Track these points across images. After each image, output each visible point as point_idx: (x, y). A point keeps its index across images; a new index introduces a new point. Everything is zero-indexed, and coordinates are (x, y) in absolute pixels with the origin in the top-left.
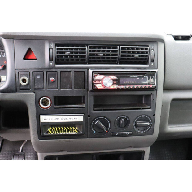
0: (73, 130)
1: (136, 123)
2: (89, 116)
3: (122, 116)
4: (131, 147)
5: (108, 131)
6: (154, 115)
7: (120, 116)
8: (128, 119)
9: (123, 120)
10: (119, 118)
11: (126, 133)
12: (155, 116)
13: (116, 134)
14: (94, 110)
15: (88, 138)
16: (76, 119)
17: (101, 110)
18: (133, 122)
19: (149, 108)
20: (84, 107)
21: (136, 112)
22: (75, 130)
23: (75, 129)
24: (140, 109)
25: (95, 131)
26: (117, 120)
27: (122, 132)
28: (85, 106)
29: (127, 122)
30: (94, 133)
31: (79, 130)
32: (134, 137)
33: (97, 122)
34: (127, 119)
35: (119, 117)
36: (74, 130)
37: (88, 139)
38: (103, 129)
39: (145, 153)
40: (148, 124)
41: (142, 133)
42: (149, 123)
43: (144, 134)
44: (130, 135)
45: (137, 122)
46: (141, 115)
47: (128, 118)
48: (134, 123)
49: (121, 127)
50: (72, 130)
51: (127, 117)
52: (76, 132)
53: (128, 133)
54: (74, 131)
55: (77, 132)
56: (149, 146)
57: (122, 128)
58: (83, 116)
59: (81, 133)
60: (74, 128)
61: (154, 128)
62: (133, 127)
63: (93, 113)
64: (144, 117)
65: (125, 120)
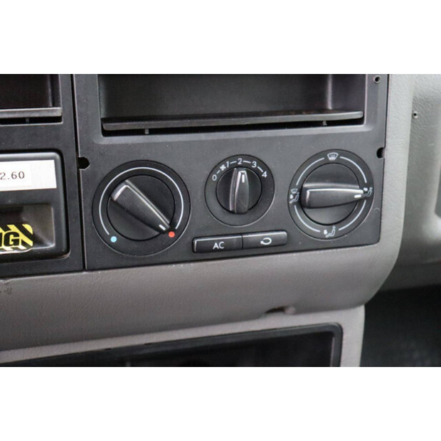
0: (12, 237)
1: (302, 191)
2: (83, 163)
3: (235, 157)
4: (280, 310)
5: (178, 233)
6: (380, 153)
7: (230, 158)
8: (265, 175)
9: (242, 176)
10: (223, 168)
11: (262, 238)
12: (386, 154)
13: (216, 246)
14: (106, 133)
15: (84, 269)
16: (21, 175)
17: (140, 132)
18: (290, 187)
19: (358, 121)
20: (58, 119)
21: (300, 136)
22: (22, 237)
23: (17, 231)
24: (317, 124)
25: (119, 233)
26: (215, 177)
27: (241, 234)
28: (58, 114)
29: (261, 187)
30: (111, 244)
31: (40, 235)
32: (294, 256)
33: (125, 187)
34: (259, 174)
35: (223, 162)
36: (16, 235)
37: (84, 273)
38: (153, 225)
39: (345, 337)
40: (358, 193)
41: (331, 235)
42: (361, 188)
43: (339, 243)
44: (278, 248)
45: (306, 185)
46: (324, 153)
47: (266, 167)
48: (294, 191)
49: (237, 212)
50: (7, 236)
51: (261, 163)
52: (24, 243)
53: (267, 238)
54: (16, 242)
55: (30, 243)
56: (358, 305)
57: (239, 213)
58: (52, 162)
59: (52, 245)
60: (13, 228)
61: (384, 213)
62: (290, 208)
63: (99, 146)
64: (337, 162)
65: (253, 175)
